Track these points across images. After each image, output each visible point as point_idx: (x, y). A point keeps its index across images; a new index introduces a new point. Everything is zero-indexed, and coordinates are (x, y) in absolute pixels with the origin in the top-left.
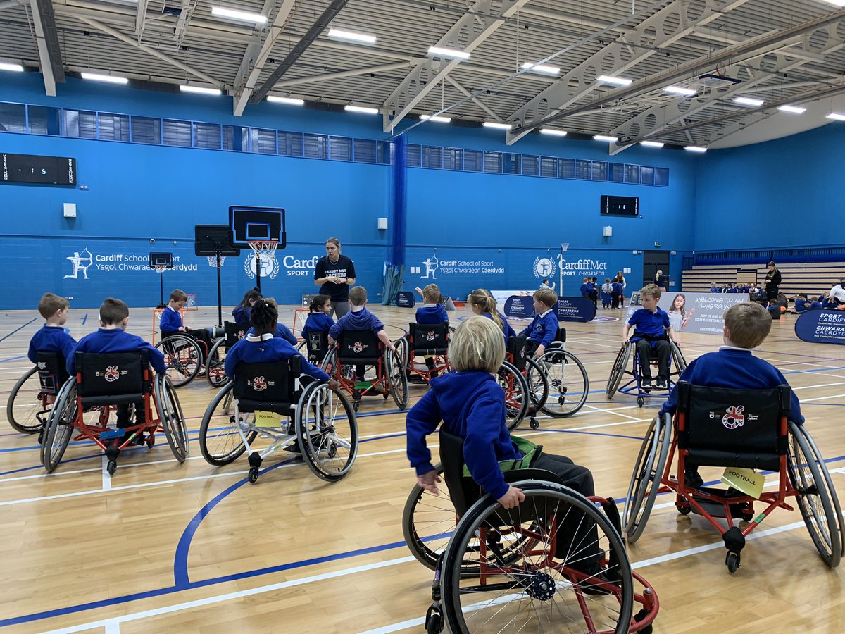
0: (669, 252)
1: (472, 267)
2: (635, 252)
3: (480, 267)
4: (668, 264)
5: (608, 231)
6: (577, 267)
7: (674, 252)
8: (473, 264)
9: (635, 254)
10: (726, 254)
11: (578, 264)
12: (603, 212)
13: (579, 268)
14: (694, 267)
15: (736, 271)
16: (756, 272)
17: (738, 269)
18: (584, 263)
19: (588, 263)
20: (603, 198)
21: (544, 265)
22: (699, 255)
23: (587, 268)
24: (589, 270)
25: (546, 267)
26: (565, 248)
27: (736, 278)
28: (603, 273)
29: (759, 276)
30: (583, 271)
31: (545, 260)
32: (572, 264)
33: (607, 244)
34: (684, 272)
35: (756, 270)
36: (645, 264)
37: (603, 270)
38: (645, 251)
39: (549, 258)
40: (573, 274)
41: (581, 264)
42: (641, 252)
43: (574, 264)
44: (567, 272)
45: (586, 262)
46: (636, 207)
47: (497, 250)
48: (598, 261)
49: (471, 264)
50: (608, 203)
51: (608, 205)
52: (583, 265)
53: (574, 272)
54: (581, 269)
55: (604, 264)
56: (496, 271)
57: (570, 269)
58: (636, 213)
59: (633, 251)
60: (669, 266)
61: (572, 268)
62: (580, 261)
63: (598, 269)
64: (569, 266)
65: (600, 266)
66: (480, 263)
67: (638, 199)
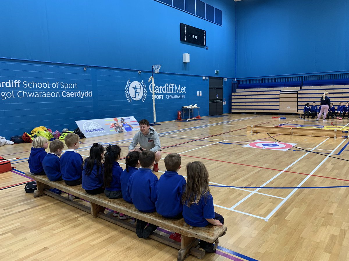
0: (223, 78)
1: (46, 90)
2: (204, 78)
4: (222, 88)
5: (187, 58)
6: (164, 91)
7: (226, 79)
9: (204, 80)
10: (262, 80)
11: (165, 87)
12: (182, 39)
13: (166, 92)
14: (238, 90)
16: (297, 93)
18: (170, 87)
19: (172, 87)
20: (182, 26)
21: (135, 88)
22: (240, 81)
23: (172, 92)
24: (174, 94)
25: (138, 90)
27: (279, 98)
28: (184, 96)
29: (299, 96)
30: (169, 94)
32: (161, 88)
33: (186, 70)
34: (233, 94)
35: (296, 91)
36: (210, 88)
37: (184, 94)
38: (210, 77)
39: (140, 81)
40: (161, 97)
41: (168, 87)
42: (208, 78)
43: (162, 87)
44: (157, 95)
45: (171, 86)
46: (204, 38)
47: (81, 69)
48: (180, 85)
49: (45, 85)
50: (185, 31)
51: (185, 33)
52: (169, 88)
53: (163, 95)
54: (168, 92)
55: (185, 87)
56: (81, 95)
57: (159, 92)
58: (204, 44)
59: (202, 76)
60: (223, 89)
61: (161, 92)
62: (167, 85)
63: (180, 92)
64: (158, 89)
65: (181, 89)
66: (59, 84)
67: (205, 31)
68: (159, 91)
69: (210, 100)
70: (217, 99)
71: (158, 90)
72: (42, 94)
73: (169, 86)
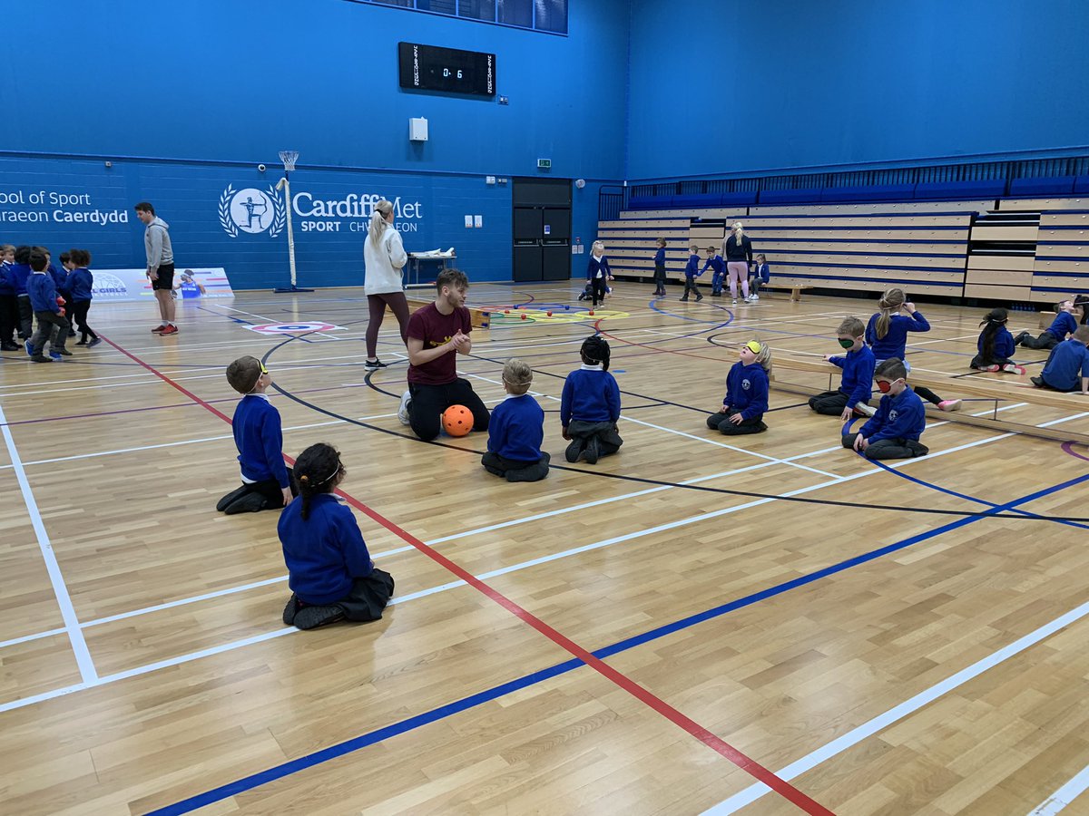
0: (570, 182)
1: (18, 208)
2: (490, 180)
3: (48, 207)
4: (569, 208)
5: (420, 129)
6: (344, 211)
7: (580, 183)
8: (20, 198)
9: (490, 185)
11: (347, 203)
12: (405, 83)
13: (348, 214)
14: (623, 215)
15: (687, 223)
16: (724, 226)
17: (693, 220)
18: (363, 203)
20: (404, 50)
21: (250, 205)
22: (634, 189)
25: (257, 210)
26: (290, 165)
27: (687, 239)
28: (413, 227)
30: (360, 220)
31: (255, 194)
32: (330, 204)
33: (420, 159)
34: (601, 225)
35: (724, 221)
36: (515, 208)
37: (414, 220)
38: (516, 179)
39: (264, 188)
40: (334, 227)
41: (355, 204)
42: (505, 181)
43: (335, 203)
44: (319, 223)
45: (366, 200)
46: (490, 76)
47: (100, 164)
48: (398, 198)
49: (14, 199)
50: (416, 61)
51: (416, 67)
52: (359, 206)
53: (337, 223)
54: (356, 215)
55: (417, 204)
56: (100, 218)
57: (325, 215)
58: (490, 91)
59: (485, 176)
60: (570, 213)
61: (331, 214)
62: (352, 198)
63: (400, 216)
64: (322, 207)
65: (404, 209)
66: (46, 196)
67: (494, 57)
68: (327, 211)
69: (516, 241)
70: (546, 239)
71: (323, 210)
72: (7, 216)
73: (359, 200)
